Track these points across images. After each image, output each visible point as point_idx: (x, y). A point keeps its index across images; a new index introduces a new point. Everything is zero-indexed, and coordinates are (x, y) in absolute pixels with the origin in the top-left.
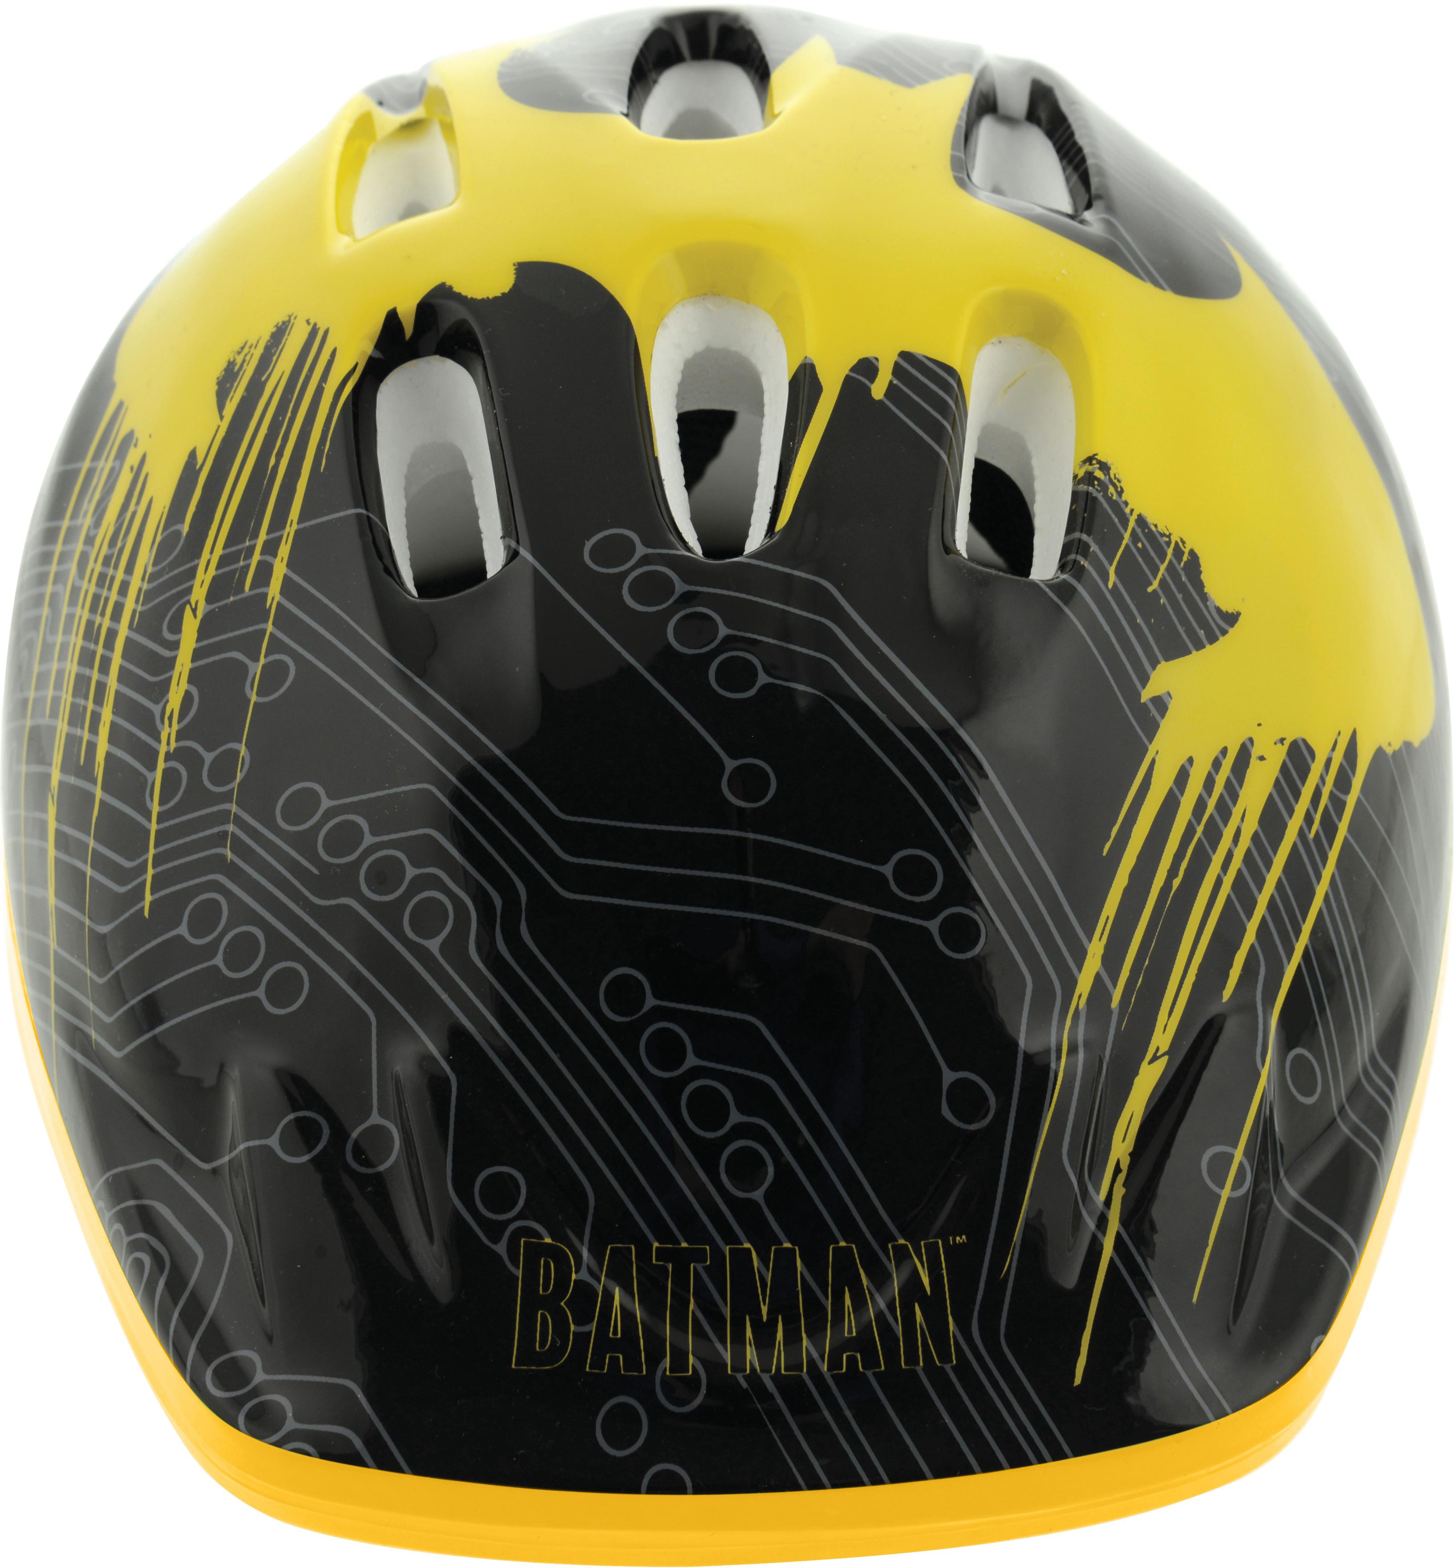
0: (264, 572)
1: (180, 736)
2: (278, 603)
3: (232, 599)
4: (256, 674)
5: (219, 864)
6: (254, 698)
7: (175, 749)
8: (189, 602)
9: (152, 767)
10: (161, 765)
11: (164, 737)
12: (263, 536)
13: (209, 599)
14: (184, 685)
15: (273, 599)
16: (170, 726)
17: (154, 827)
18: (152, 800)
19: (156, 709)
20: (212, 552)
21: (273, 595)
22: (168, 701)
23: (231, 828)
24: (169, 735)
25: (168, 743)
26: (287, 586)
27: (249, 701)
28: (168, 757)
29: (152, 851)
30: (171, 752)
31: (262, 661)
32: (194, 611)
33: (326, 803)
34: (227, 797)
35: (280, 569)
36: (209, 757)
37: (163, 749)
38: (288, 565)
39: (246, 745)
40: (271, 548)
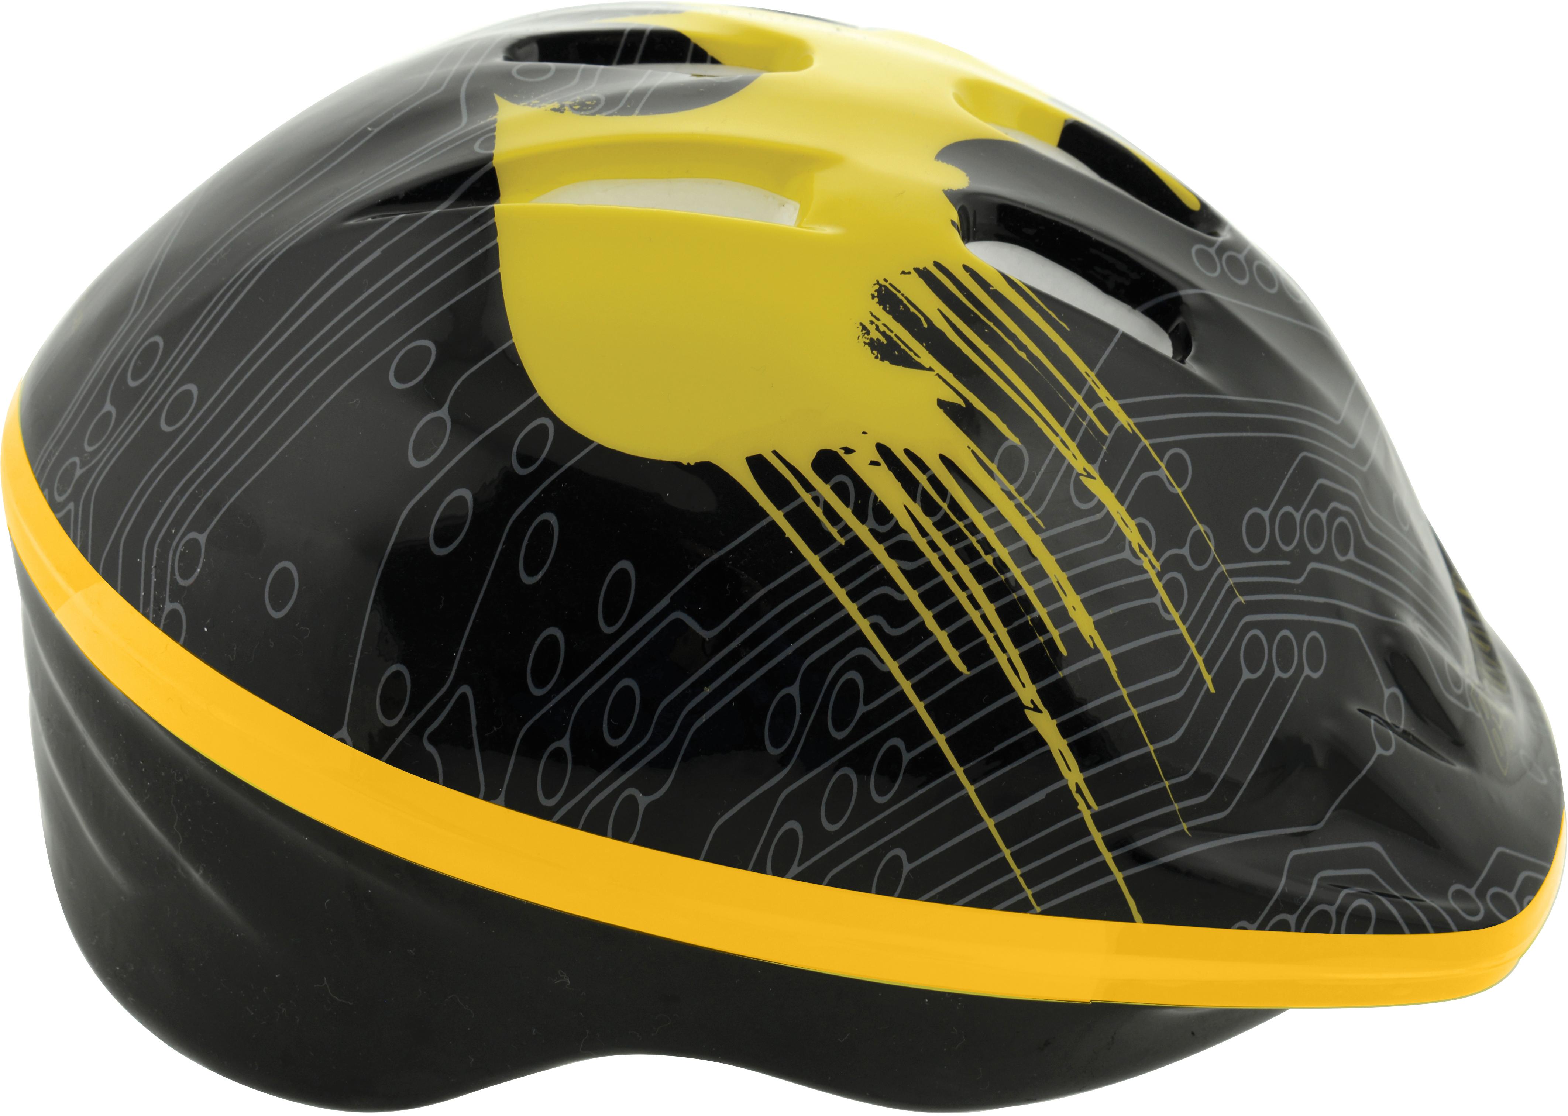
0: (1106, 416)
1: (1157, 555)
2: (1135, 424)
3: (1105, 448)
4: (1166, 476)
5: (1242, 610)
6: (1179, 491)
7: (1161, 566)
8: (1078, 475)
9: (1154, 592)
10: (1159, 585)
11: (1147, 566)
12: (1079, 398)
13: (1091, 460)
14: (1132, 523)
15: (1129, 424)
16: (1146, 555)
17: (1183, 629)
18: (1168, 613)
19: (1126, 555)
20: (1057, 435)
21: (1127, 423)
22: (1130, 543)
23: (1231, 581)
24: (1150, 561)
25: (1154, 567)
26: (1129, 410)
27: (1178, 495)
28: (1160, 576)
29: (1192, 645)
30: (1160, 570)
31: (1162, 465)
32: (1089, 476)
33: (1266, 515)
34: (1215, 565)
35: (1113, 406)
36: (1185, 551)
37: (1152, 574)
38: (1116, 398)
39: (1200, 522)
40: (1092, 398)
